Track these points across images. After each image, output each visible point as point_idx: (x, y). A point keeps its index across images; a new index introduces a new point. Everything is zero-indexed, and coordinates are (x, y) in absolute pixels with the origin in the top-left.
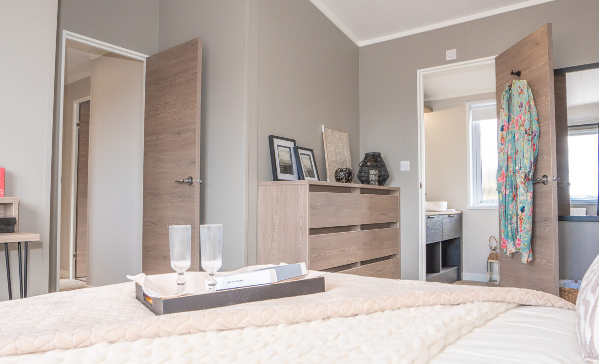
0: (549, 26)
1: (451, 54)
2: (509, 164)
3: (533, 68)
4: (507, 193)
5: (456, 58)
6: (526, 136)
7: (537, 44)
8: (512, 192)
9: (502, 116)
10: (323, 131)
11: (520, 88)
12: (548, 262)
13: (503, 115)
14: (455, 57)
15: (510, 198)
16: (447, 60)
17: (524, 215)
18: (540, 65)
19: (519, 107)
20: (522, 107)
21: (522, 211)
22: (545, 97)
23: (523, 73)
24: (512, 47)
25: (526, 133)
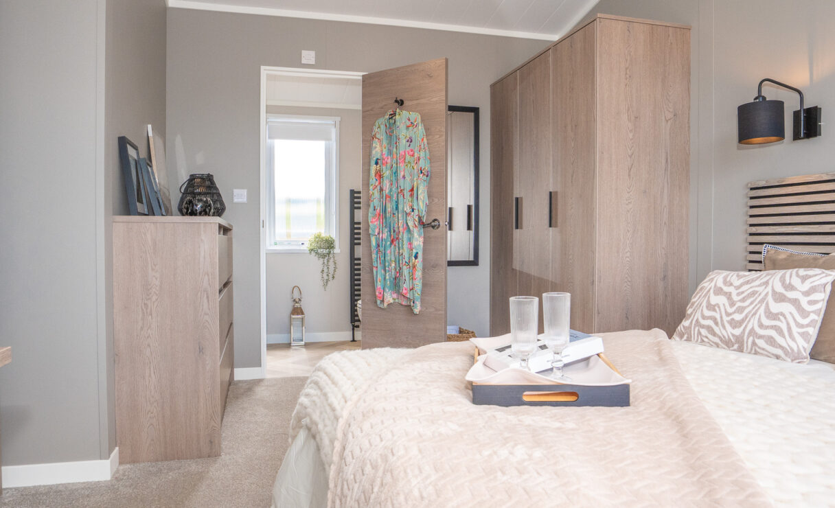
0: (447, 60)
1: (308, 56)
2: (387, 204)
3: (423, 101)
4: (385, 236)
5: (314, 63)
6: (421, 175)
7: (430, 77)
8: (391, 235)
9: (376, 148)
10: (150, 134)
11: (409, 120)
12: (436, 310)
13: (378, 146)
14: (312, 62)
15: (389, 243)
16: (303, 62)
17: (418, 262)
18: (434, 99)
19: (408, 141)
20: (411, 142)
21: (416, 257)
22: (438, 136)
23: (406, 103)
24: (391, 70)
25: (422, 173)
